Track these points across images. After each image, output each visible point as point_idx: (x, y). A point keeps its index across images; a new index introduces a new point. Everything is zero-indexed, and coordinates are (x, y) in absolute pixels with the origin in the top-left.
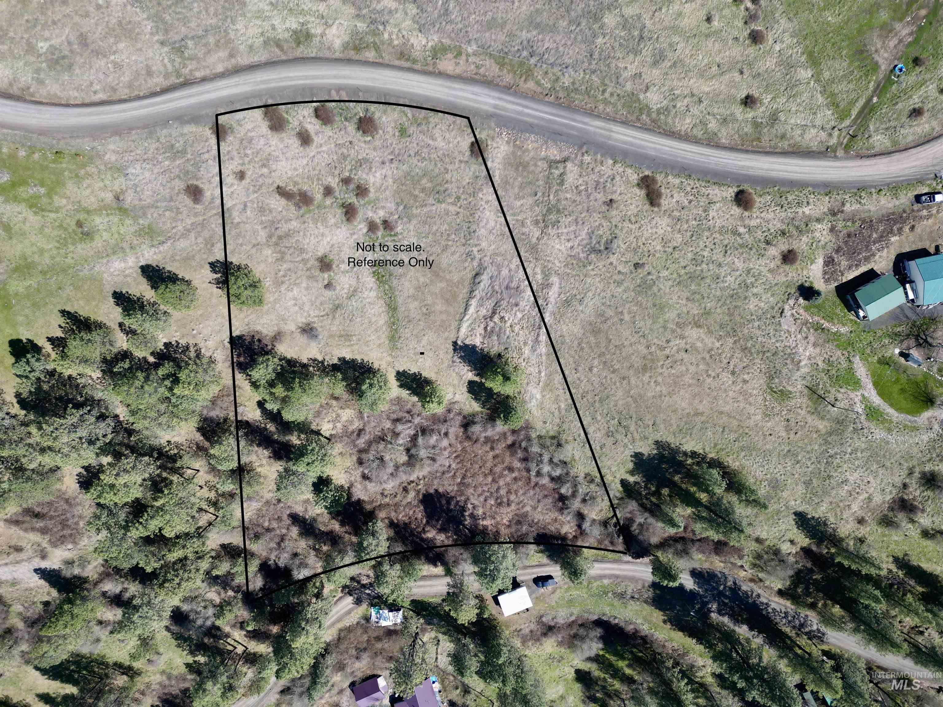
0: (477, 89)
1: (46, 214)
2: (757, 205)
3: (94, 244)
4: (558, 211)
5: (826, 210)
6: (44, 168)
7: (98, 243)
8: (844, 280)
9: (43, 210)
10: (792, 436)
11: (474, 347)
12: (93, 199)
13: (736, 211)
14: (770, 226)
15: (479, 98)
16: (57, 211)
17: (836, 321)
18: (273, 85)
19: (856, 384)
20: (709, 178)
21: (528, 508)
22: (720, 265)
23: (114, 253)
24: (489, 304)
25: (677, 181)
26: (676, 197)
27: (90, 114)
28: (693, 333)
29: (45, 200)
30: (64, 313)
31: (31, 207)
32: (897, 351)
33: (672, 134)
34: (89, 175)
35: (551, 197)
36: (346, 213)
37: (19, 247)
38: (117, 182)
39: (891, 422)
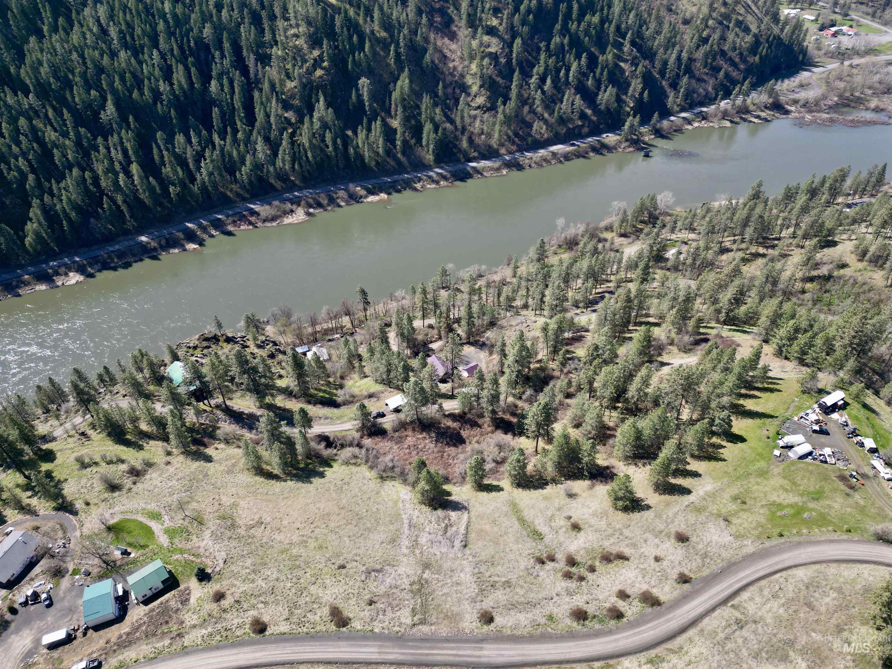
1: (768, 503)
2: (247, 626)
3: (729, 495)
4: (412, 591)
5: (186, 637)
6: (785, 526)
8: (173, 592)
9: (771, 504)
10: (217, 497)
11: (454, 511)
12: (744, 517)
13: (266, 619)
14: (235, 614)
15: (497, 652)
16: (762, 506)
17: (183, 562)
18: (662, 620)
19: (167, 531)
20: (291, 636)
21: (396, 447)
22: (277, 580)
23: (713, 494)
24: (451, 532)
25: (318, 628)
26: (317, 618)
27: (777, 563)
29: (774, 509)
31: (780, 504)
32: (132, 555)
34: (755, 528)
35: (419, 600)
36: (573, 560)
37: (773, 483)
38: (735, 530)
39: (142, 514)
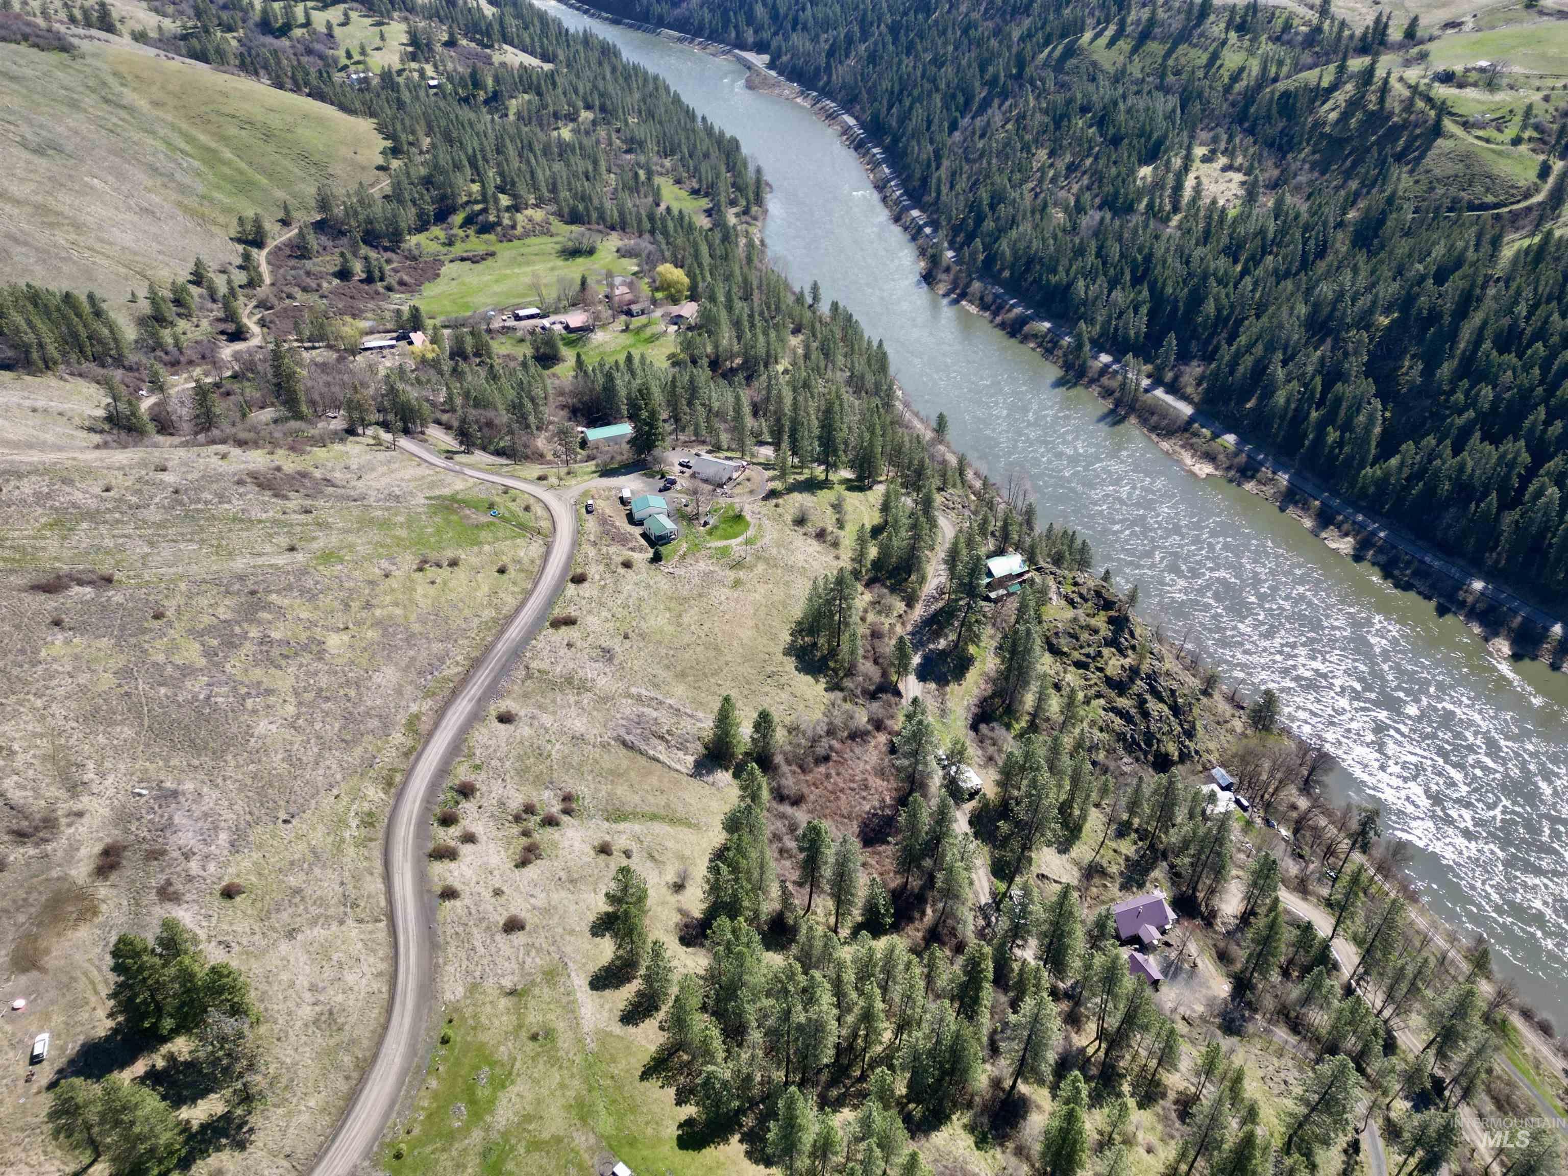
0: (450, 713)
1: (515, 1071)
2: (584, 573)
3: (560, 1030)
4: (571, 678)
5: (592, 547)
6: (458, 1063)
7: (561, 1026)
8: (647, 544)
9: (510, 1074)
11: (696, 761)
12: (505, 1018)
13: (587, 584)
14: (601, 570)
16: (513, 1059)
17: (679, 549)
19: (727, 548)
20: (557, 595)
22: (630, 596)
23: (573, 1011)
24: (656, 741)
25: (558, 608)
28: (686, 619)
29: (498, 1070)
30: (645, 1075)
31: (504, 1087)
33: (518, 610)
34: (475, 1016)
36: (550, 824)
37: (553, 1110)
38: (489, 991)
39: (755, 536)
